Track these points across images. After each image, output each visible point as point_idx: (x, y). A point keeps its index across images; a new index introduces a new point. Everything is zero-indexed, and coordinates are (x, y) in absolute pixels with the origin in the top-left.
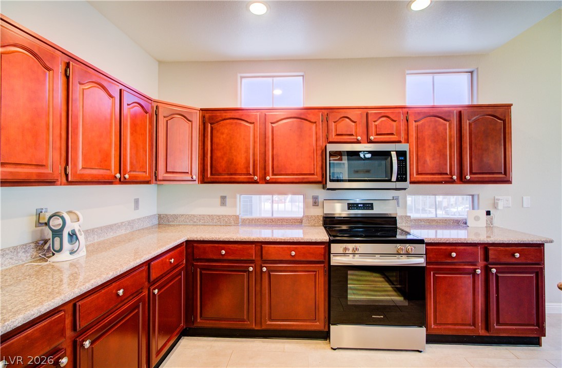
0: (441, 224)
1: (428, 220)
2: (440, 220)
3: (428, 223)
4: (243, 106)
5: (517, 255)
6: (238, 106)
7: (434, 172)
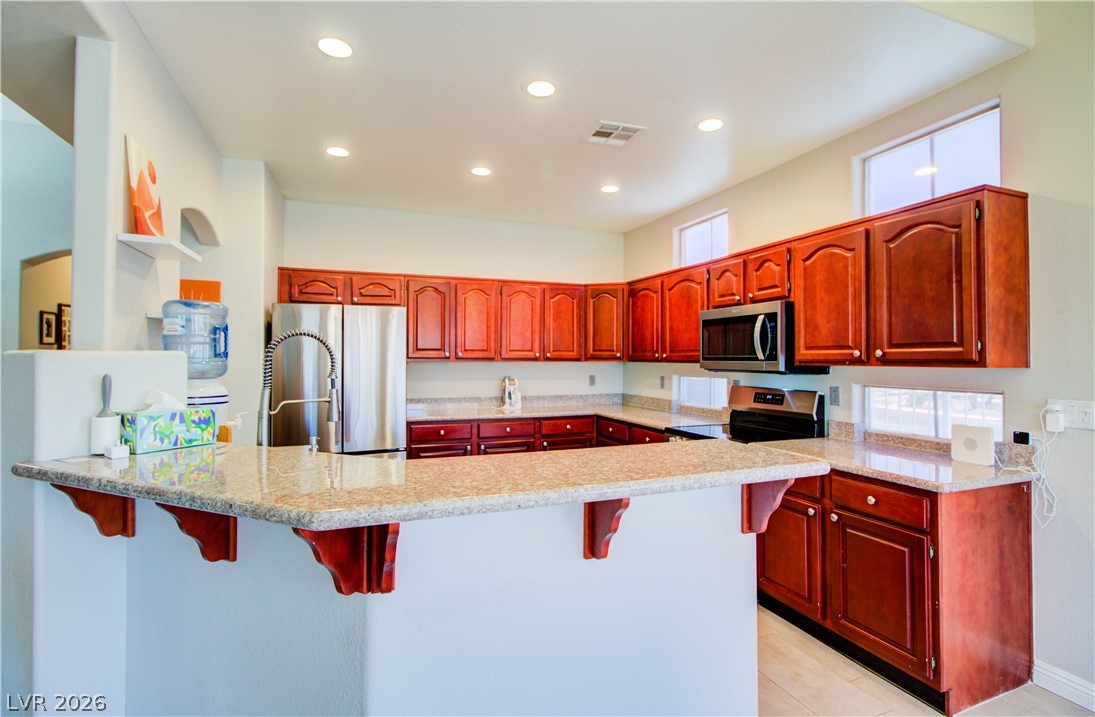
0: (928, 450)
1: (902, 438)
2: (927, 442)
3: (900, 445)
4: (688, 265)
5: (871, 500)
6: (683, 266)
7: (829, 344)
